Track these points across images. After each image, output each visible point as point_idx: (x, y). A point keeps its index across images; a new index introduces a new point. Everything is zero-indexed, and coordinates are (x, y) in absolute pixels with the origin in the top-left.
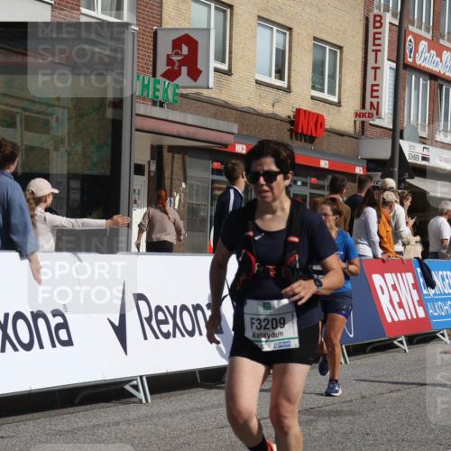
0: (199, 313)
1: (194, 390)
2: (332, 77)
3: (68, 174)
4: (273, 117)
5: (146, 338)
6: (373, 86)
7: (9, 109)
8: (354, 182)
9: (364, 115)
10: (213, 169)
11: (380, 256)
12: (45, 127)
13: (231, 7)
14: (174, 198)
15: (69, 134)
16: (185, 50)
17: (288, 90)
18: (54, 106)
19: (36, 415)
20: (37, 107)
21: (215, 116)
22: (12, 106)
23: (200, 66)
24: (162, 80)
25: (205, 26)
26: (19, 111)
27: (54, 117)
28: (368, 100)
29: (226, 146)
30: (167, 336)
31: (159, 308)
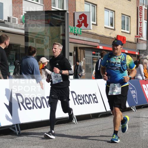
0: (91, 97)
1: (90, 120)
2: (128, 25)
3: (50, 56)
4: (110, 38)
5: (75, 104)
6: (140, 28)
7: (32, 37)
8: (136, 57)
9: (138, 37)
10: (93, 54)
11: (144, 79)
12: (42, 42)
13: (96, 5)
14: (81, 62)
15: (49, 44)
16: (83, 18)
17: (114, 30)
18: (45, 36)
19: (44, 127)
20: (40, 36)
21: (93, 38)
22: (33, 36)
23: (88, 23)
24: (77, 27)
25: (89, 11)
26: (35, 37)
27: (45, 39)
28: (139, 32)
29: (96, 47)
30: (81, 104)
31: (79, 96)
